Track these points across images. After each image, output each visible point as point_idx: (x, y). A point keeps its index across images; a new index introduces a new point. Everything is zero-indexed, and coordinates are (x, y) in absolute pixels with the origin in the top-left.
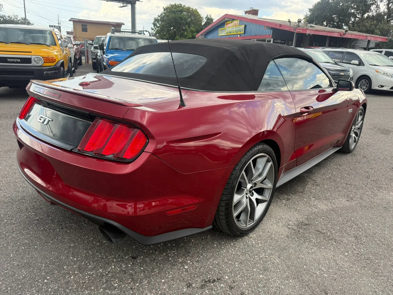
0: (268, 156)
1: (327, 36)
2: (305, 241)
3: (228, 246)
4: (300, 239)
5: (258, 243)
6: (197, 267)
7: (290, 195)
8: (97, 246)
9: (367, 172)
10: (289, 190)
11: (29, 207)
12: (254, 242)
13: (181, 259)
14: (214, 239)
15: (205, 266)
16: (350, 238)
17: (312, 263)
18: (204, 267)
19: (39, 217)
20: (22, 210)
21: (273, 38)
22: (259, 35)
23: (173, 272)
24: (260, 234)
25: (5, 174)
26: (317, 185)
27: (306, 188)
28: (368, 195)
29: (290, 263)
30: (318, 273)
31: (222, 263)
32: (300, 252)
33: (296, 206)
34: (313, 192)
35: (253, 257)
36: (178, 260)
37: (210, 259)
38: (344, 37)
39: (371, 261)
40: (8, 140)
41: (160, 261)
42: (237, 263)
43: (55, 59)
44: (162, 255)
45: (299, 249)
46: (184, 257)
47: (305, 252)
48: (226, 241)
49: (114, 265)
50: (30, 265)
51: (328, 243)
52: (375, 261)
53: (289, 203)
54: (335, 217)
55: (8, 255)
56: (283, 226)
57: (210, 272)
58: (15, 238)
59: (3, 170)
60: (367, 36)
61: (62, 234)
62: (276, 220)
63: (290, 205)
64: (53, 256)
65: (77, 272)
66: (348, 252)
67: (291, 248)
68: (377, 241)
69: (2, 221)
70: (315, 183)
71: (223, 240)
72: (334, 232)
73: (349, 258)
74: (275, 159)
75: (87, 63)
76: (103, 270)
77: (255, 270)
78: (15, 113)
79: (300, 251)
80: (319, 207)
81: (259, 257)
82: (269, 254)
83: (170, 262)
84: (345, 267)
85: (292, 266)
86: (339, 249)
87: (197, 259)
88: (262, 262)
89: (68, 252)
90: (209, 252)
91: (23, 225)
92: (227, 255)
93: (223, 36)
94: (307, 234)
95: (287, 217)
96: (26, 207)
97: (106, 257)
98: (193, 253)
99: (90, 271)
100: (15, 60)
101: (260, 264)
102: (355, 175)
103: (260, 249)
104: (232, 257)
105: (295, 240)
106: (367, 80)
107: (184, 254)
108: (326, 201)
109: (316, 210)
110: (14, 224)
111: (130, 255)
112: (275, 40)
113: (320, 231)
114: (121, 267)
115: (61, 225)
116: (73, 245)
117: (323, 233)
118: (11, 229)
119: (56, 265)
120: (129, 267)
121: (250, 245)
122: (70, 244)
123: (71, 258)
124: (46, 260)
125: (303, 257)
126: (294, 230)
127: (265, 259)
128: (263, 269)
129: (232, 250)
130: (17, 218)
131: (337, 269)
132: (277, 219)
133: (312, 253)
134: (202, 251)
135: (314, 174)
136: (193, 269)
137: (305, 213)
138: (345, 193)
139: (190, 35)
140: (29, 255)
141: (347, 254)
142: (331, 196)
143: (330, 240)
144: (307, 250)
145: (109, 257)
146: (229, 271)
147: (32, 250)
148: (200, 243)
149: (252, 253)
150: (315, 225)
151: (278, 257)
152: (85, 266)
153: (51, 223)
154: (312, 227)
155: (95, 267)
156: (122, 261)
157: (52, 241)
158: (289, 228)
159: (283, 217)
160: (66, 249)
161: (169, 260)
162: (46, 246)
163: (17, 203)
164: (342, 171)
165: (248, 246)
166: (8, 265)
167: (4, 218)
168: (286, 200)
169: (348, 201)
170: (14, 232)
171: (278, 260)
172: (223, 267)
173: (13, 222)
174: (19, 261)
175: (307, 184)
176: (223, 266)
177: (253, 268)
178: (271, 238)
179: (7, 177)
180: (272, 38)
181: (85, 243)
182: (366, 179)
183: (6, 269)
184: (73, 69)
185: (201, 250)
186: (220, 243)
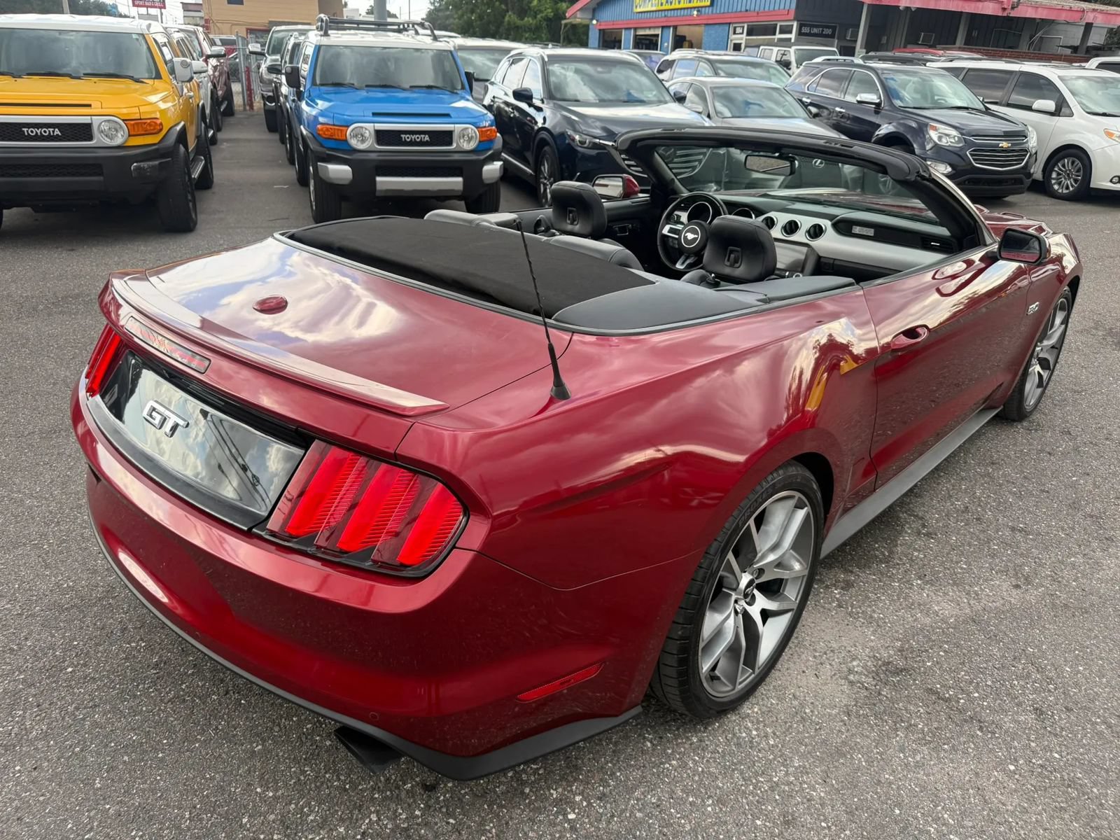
0: (797, 495)
1: (962, 12)
2: (895, 725)
3: (684, 748)
4: (881, 719)
5: (766, 736)
6: (601, 814)
7: (852, 572)
8: (326, 751)
9: (1073, 486)
10: (851, 554)
11: (130, 620)
12: (754, 733)
13: (556, 790)
14: (646, 725)
15: (623, 811)
16: (1021, 715)
17: (915, 800)
18: (619, 816)
19: (160, 657)
20: (112, 632)
21: (798, 21)
22: (757, 9)
23: (537, 832)
24: (772, 704)
25: (51, 512)
26: (928, 535)
27: (896, 546)
28: (1073, 565)
29: (856, 800)
30: (933, 830)
31: (670, 803)
32: (882, 763)
33: (870, 606)
34: (917, 557)
35: (754, 781)
36: (547, 793)
37: (635, 788)
38: (1013, 14)
39: (1081, 789)
40: (49, 393)
41: (498, 796)
42: (710, 802)
43: (161, 124)
44: (503, 779)
45: (881, 754)
46: (564, 783)
47: (896, 761)
48: (678, 729)
49: (377, 812)
50: (151, 813)
51: (961, 733)
52: (1092, 791)
53: (851, 598)
54: (979, 645)
55: (88, 782)
56: (835, 675)
57: (638, 833)
58: (101, 728)
59: (46, 499)
60: (1084, 11)
61: (227, 710)
62: (815, 657)
63: (852, 606)
64: (209, 785)
65: (279, 836)
66: (1016, 760)
67: (859, 751)
68: (1097, 723)
69: (61, 671)
70: (924, 526)
71: (669, 726)
72: (976, 695)
73: (1018, 780)
74: (817, 499)
75: (248, 108)
76: (347, 829)
77: (759, 822)
78: (58, 294)
79: (883, 759)
80: (936, 608)
81: (771, 780)
82: (796, 768)
83: (527, 801)
84: (1007, 810)
85: (862, 809)
86: (991, 751)
87: (601, 788)
88: (777, 797)
89: (249, 770)
90: (632, 766)
91: (120, 684)
92: (682, 777)
93: (647, 12)
94: (901, 704)
95: (845, 644)
96: (121, 622)
97: (354, 786)
98: (589, 771)
99: (312, 830)
100: (45, 132)
101: (774, 804)
102: (1038, 497)
103: (772, 753)
104: (697, 782)
105: (868, 723)
106: (1077, 162)
107: (565, 774)
108: (955, 588)
109: (928, 621)
110: (93, 678)
111: (418, 779)
112: (805, 25)
113: (938, 693)
114: (397, 817)
115: (222, 681)
116: (260, 747)
117: (946, 700)
118: (87, 697)
119: (219, 814)
120: (417, 817)
121: (745, 742)
122: (251, 745)
123: (259, 790)
124: (192, 799)
125: (892, 778)
126: (866, 689)
127: (787, 788)
128: (782, 819)
129: (694, 760)
130: (99, 659)
131: (986, 818)
132: (817, 654)
133: (916, 767)
134: (614, 765)
135: (920, 496)
136: (591, 824)
137: (897, 632)
138: (1009, 561)
139: (550, 10)
140: (145, 782)
141: (1012, 768)
142: (969, 571)
143: (966, 721)
144: (901, 755)
145: (360, 787)
146: (688, 827)
147: (151, 767)
148: (607, 738)
149: (749, 767)
150: (925, 673)
151: (821, 778)
152: (299, 816)
153: (193, 674)
154: (915, 680)
155: (325, 820)
156: (398, 800)
157: (202, 735)
158: (851, 683)
159: (835, 645)
160: (243, 762)
161: (522, 793)
162: (188, 751)
163: (96, 609)
164: (1001, 485)
165: (738, 745)
166: (92, 814)
167: (64, 662)
168: (842, 588)
169: (1017, 587)
170: (96, 706)
171: (820, 792)
172: (671, 813)
173: (90, 673)
174: (121, 802)
175: (900, 533)
176: (672, 810)
177: (755, 817)
178: (802, 717)
179: (58, 522)
180: (794, 20)
181: (292, 742)
182: (1070, 511)
183: (89, 826)
184: (211, 133)
185: (611, 762)
186: (661, 738)
